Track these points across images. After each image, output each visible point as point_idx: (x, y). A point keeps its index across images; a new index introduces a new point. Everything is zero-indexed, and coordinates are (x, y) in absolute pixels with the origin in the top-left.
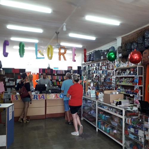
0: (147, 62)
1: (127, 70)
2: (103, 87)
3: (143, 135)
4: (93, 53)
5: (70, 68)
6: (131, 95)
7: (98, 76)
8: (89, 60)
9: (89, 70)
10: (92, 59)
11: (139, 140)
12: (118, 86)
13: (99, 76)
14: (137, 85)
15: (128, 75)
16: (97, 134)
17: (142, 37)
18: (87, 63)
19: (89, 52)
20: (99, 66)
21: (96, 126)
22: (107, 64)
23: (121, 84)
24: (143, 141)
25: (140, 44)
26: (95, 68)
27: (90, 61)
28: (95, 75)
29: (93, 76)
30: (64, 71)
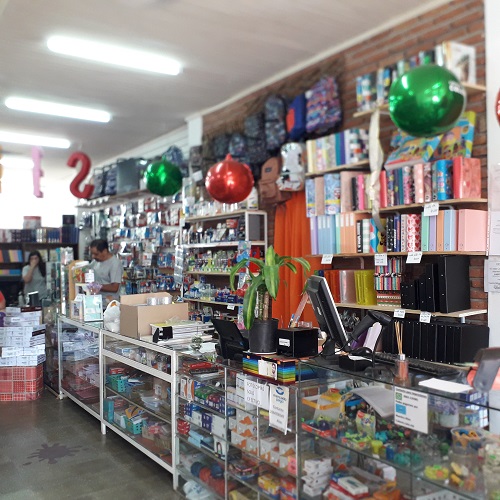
0: (274, 197)
1: (219, 226)
2: (150, 284)
3: (224, 432)
4: (114, 167)
5: (33, 222)
6: (231, 307)
7: (135, 247)
8: (100, 191)
9: (102, 228)
10: (112, 188)
11: (213, 449)
12: (194, 277)
13: (138, 248)
14: (245, 272)
15: (221, 241)
16: (104, 442)
17: (258, 118)
18: (94, 202)
19: (101, 165)
20: (134, 212)
21: (100, 417)
22: (162, 205)
23: (201, 272)
24: (224, 449)
25: (252, 138)
26: (122, 219)
27: (103, 194)
28: (123, 244)
29: (119, 246)
30: (11, 231)
